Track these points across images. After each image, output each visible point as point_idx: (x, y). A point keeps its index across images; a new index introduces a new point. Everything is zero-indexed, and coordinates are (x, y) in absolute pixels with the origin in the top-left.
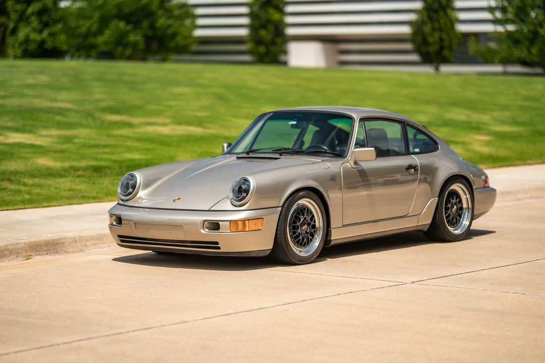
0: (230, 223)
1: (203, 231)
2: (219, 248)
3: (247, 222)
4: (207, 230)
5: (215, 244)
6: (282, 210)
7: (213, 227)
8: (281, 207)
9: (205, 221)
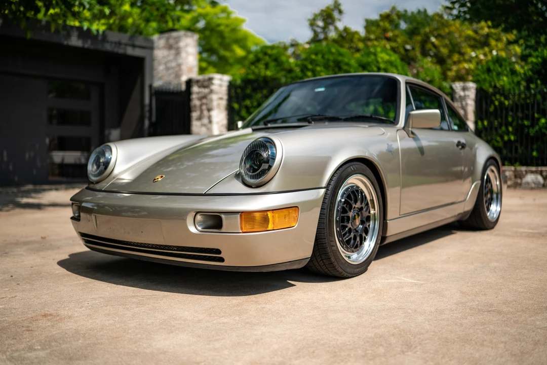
0: (241, 216)
1: (192, 229)
2: (222, 260)
3: (270, 214)
4: (200, 228)
5: (214, 253)
6: (326, 193)
7: (210, 223)
8: (325, 188)
9: (197, 213)
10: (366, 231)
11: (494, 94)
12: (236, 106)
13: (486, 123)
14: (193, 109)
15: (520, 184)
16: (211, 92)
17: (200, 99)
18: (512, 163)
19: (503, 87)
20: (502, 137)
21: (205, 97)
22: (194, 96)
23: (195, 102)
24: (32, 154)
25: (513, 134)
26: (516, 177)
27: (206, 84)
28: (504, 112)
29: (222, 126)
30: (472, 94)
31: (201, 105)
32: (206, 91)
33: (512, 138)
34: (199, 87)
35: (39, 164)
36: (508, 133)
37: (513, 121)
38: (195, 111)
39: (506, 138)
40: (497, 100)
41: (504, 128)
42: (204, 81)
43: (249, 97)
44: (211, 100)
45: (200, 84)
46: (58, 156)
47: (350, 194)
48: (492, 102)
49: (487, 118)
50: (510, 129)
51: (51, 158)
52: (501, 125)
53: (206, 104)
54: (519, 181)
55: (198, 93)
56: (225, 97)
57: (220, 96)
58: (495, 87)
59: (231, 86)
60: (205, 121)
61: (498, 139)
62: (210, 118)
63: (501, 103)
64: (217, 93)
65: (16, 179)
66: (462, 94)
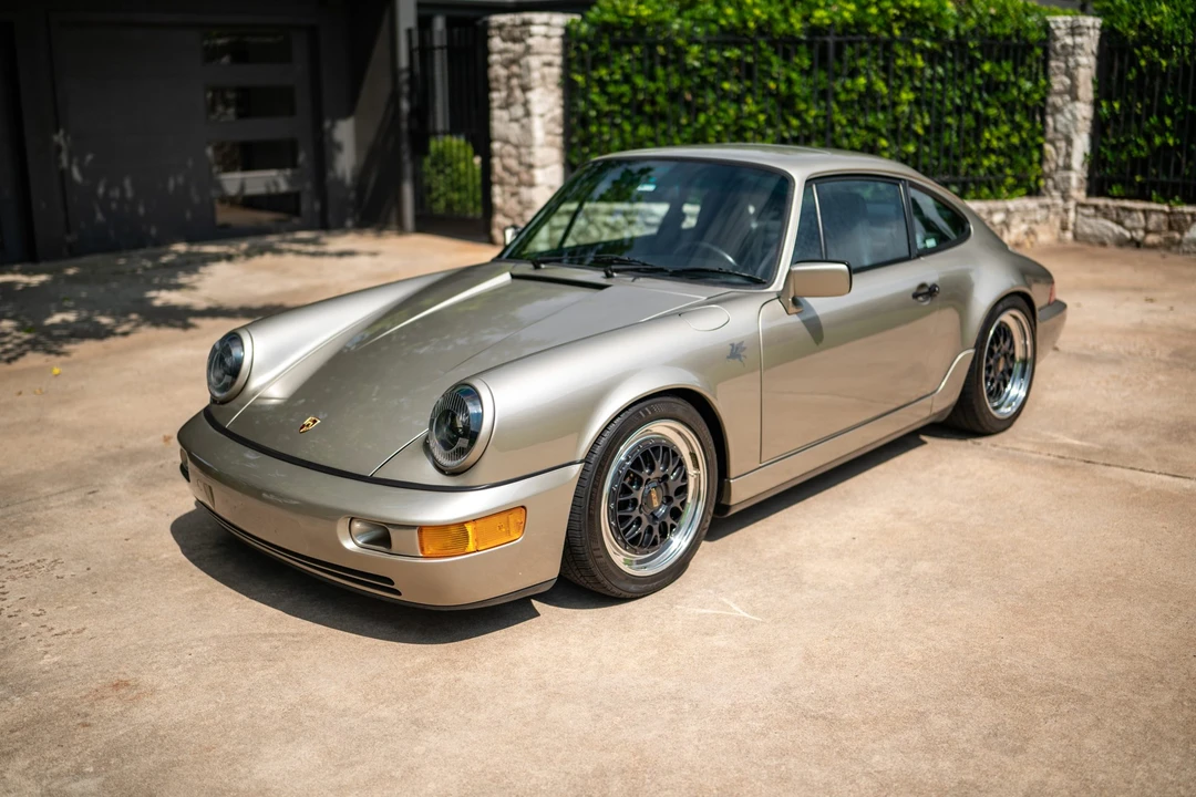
0: (420, 532)
1: (349, 545)
2: (399, 593)
3: (469, 528)
4: (359, 542)
5: (382, 582)
6: (584, 470)
7: (376, 533)
8: (581, 462)
9: (352, 519)
10: (676, 514)
11: (1139, 44)
12: (579, 78)
13: (1116, 105)
14: (494, 85)
15: (1180, 243)
16: (528, 50)
17: (507, 64)
18: (1166, 197)
19: (1159, 27)
20: (1149, 139)
21: (514, 61)
22: (494, 58)
23: (497, 71)
24: (181, 180)
25: (1171, 132)
26: (1171, 228)
27: (517, 33)
28: (1157, 83)
29: (553, 120)
30: (1090, 41)
31: (509, 78)
32: (518, 47)
33: (1171, 142)
34: (504, 40)
35: (196, 199)
36: (1162, 130)
37: (1176, 103)
38: (499, 90)
39: (1158, 141)
40: (1143, 56)
41: (1154, 120)
42: (514, 26)
43: (606, 61)
44: (529, 69)
45: (504, 34)
46: (232, 181)
47: (638, 458)
48: (1134, 62)
49: (1121, 96)
50: (1168, 121)
51: (219, 185)
52: (1148, 112)
53: (518, 76)
54: (1177, 236)
55: (501, 52)
56: (558, 60)
57: (547, 58)
58: (1143, 26)
59: (569, 37)
60: (518, 111)
61: (1141, 141)
62: (526, 104)
63: (1153, 64)
64: (538, 54)
65: (153, 231)
66: (1069, 41)
